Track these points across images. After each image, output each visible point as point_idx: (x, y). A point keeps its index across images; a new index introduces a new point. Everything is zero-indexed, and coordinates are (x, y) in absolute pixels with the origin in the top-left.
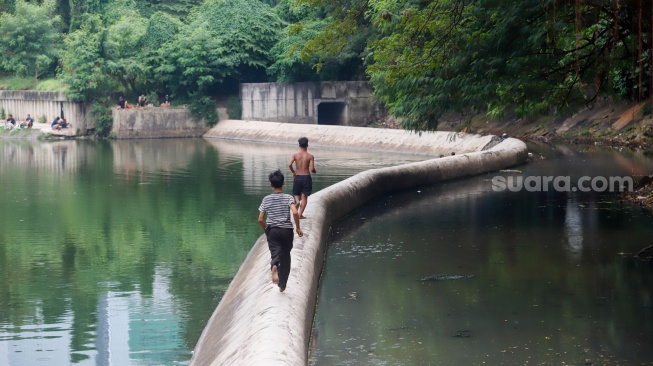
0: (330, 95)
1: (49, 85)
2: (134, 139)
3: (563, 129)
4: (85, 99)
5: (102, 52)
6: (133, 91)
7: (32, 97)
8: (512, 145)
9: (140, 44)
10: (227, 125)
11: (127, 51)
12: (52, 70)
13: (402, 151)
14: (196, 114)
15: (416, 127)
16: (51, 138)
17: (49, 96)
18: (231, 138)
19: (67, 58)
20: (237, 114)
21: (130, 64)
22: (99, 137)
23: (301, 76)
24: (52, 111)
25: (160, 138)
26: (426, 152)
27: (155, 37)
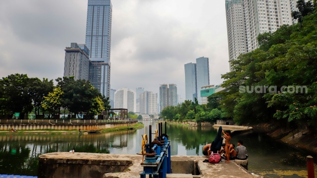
0: (227, 121)
1: (194, 120)
2: (204, 126)
3: (257, 126)
4: (198, 122)
5: (200, 116)
6: (203, 121)
7: (192, 121)
8: (251, 128)
9: (204, 115)
10: (215, 125)
11: (203, 116)
12: (194, 118)
13: (237, 128)
14: (211, 124)
15: (239, 125)
16: (194, 126)
17: (194, 121)
18: (215, 126)
19: (196, 117)
20: (216, 124)
21: (204, 117)
22: (200, 126)
23: (224, 119)
24: (194, 123)
25: (206, 126)
26: (240, 128)
27: (206, 114)
